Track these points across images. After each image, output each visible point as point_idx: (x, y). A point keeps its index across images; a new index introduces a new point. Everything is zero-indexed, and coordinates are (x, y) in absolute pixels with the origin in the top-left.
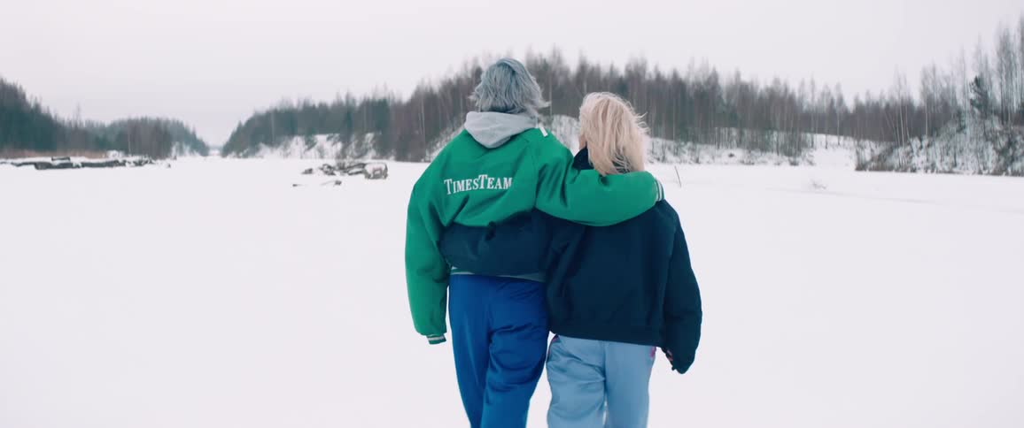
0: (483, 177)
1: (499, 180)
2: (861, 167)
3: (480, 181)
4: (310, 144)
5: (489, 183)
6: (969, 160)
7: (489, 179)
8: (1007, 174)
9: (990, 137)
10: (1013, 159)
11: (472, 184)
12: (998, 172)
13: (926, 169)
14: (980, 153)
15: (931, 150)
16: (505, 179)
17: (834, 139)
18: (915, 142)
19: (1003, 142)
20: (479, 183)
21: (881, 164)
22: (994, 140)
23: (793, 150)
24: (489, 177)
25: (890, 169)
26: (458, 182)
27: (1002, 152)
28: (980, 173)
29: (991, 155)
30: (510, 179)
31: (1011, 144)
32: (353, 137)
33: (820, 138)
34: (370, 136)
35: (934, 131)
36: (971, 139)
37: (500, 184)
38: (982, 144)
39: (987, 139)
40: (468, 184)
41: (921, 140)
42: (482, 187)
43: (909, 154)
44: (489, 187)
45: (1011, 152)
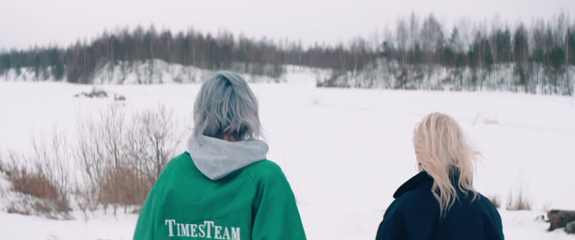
0: (209, 223)
1: (226, 230)
2: (319, 85)
3: (206, 228)
4: (19, 73)
5: (217, 232)
6: (380, 81)
7: (216, 227)
8: (402, 88)
9: (392, 71)
10: (405, 82)
11: (198, 231)
12: (397, 87)
13: (356, 87)
14: (386, 79)
15: (358, 78)
16: (233, 229)
17: (297, 68)
18: (349, 73)
19: (399, 73)
20: (205, 230)
21: (330, 84)
22: (394, 72)
23: (276, 74)
24: (215, 224)
25: (336, 86)
26: (182, 225)
27: (399, 78)
28: (386, 88)
29: (393, 80)
30: (238, 229)
31: (404, 74)
32: (40, 69)
33: (290, 68)
34: (49, 69)
35: (360, 68)
36: (381, 72)
37: (228, 234)
38: (387, 74)
39: (390, 71)
40: (193, 230)
41: (352, 71)
42: (209, 236)
43: (346, 80)
44: (216, 237)
45: (404, 78)
